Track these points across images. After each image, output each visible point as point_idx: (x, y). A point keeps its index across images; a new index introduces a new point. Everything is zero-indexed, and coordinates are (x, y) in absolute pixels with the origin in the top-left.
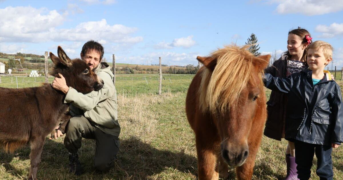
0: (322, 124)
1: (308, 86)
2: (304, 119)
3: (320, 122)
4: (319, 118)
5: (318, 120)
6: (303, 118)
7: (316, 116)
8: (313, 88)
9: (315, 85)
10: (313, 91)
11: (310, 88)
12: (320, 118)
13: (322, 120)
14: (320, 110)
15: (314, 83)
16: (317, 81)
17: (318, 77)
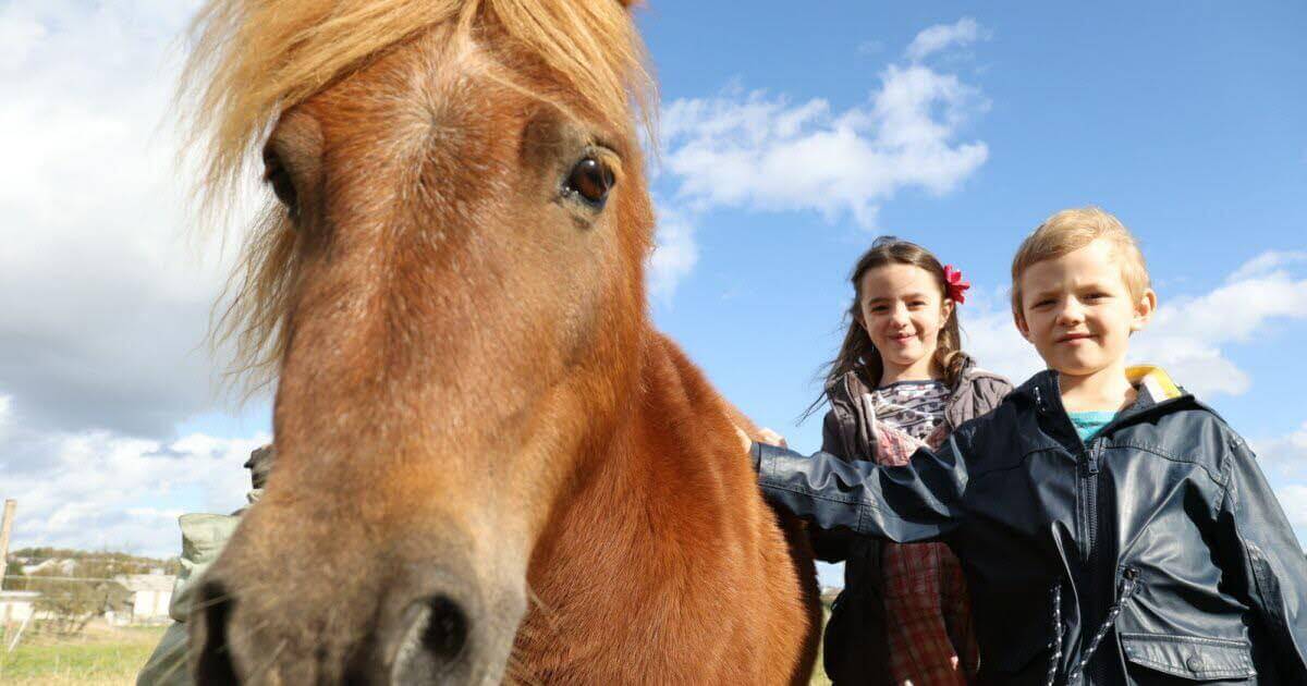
0: (1189, 675)
1: (1051, 457)
2: (1058, 655)
3: (1175, 663)
4: (1165, 640)
5: (1158, 650)
6: (1053, 651)
7: (1143, 630)
8: (1085, 458)
9: (1090, 443)
10: (1085, 474)
11: (1066, 462)
12: (1171, 634)
13: (1185, 654)
14: (1158, 587)
15: (1084, 434)
16: (1095, 420)
17: (1102, 400)
